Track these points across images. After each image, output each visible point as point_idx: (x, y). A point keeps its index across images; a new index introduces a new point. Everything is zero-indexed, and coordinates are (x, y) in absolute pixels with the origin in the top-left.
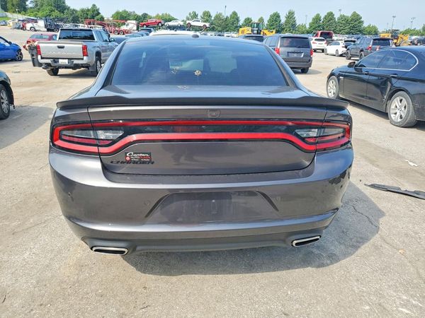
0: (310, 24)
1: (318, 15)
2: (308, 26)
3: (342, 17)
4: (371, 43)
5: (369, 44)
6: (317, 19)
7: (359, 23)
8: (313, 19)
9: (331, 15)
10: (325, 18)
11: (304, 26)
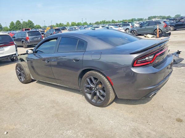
0: (9, 26)
1: (12, 22)
2: (9, 27)
3: (24, 22)
4: (54, 31)
5: (53, 31)
6: (12, 24)
7: (32, 24)
8: (11, 24)
9: (18, 21)
10: (16, 23)
11: (7, 27)
